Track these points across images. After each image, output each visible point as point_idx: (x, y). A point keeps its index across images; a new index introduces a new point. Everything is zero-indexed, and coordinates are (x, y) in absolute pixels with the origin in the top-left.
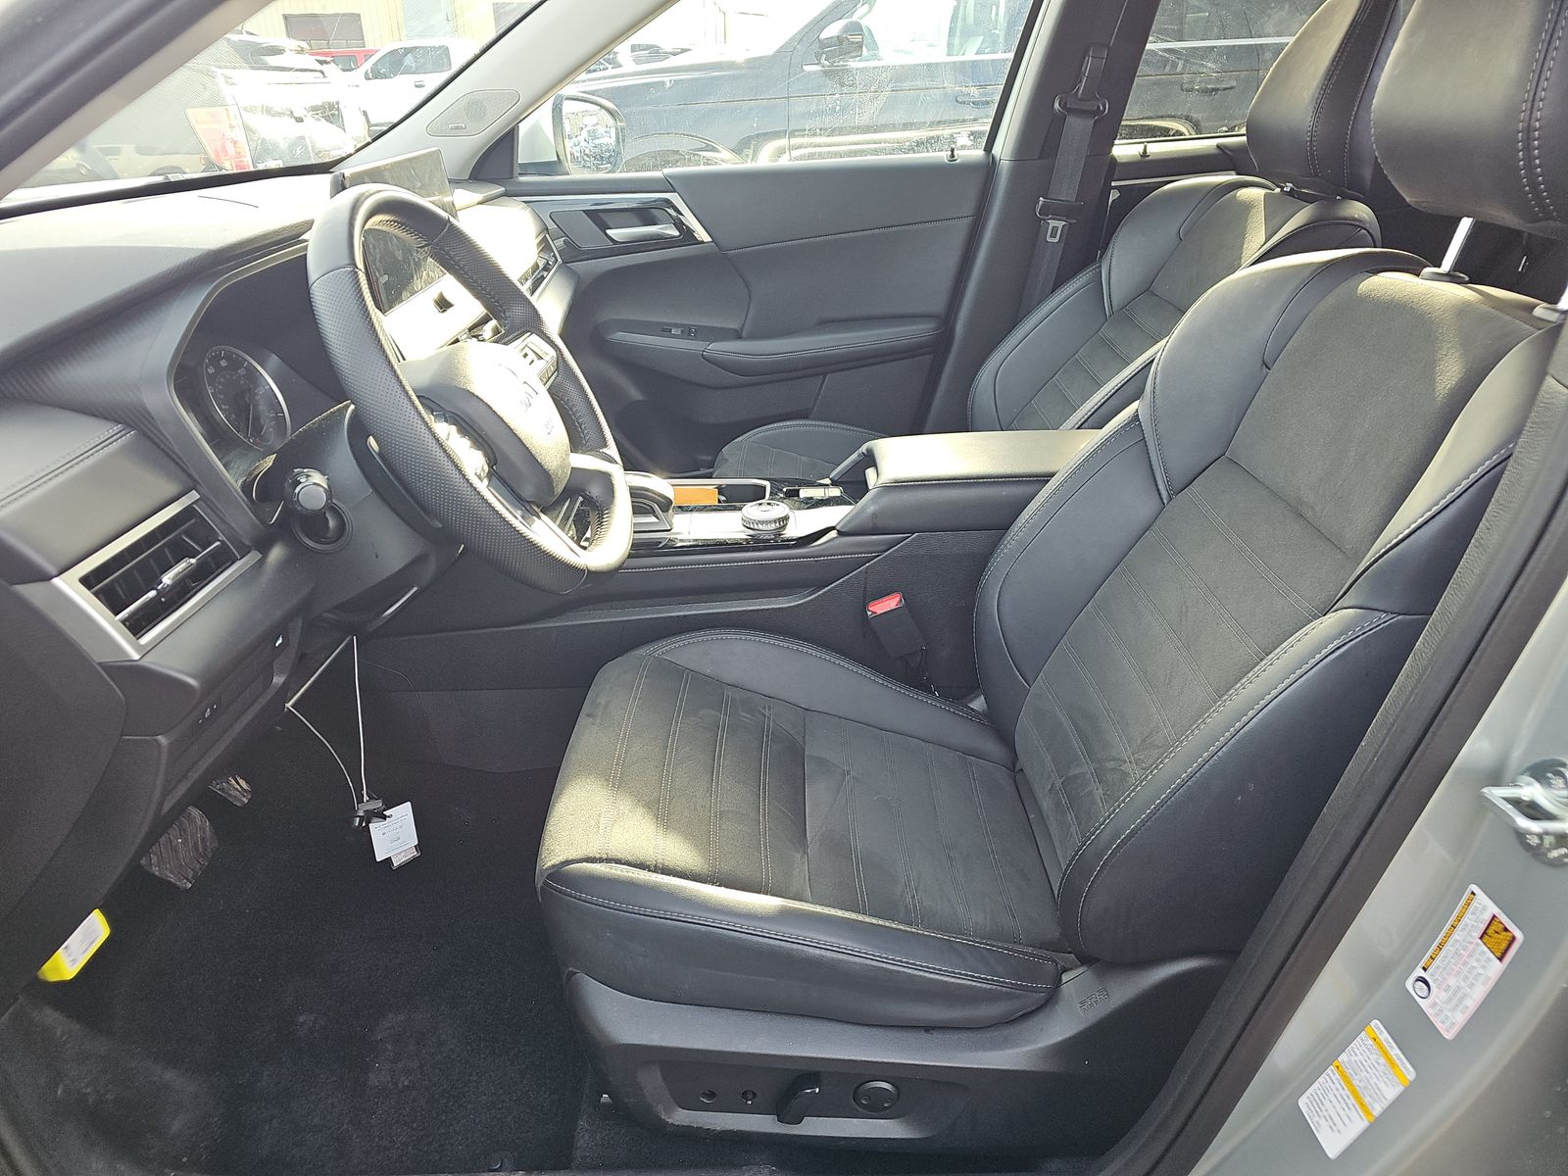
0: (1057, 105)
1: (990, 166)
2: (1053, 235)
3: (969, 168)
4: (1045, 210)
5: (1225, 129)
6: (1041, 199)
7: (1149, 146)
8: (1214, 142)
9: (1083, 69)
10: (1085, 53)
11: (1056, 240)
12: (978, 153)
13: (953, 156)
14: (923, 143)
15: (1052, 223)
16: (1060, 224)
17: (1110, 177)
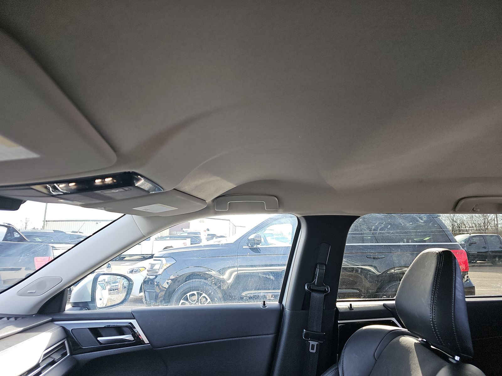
0: (306, 288)
1: (281, 310)
2: (313, 349)
3: (271, 311)
4: (307, 335)
5: (385, 297)
6: (304, 330)
7: (353, 303)
8: (382, 303)
9: (316, 273)
10: (316, 267)
11: (314, 351)
12: (276, 303)
13: (264, 304)
14: (252, 298)
15: (312, 343)
16: (315, 343)
17: (337, 319)
